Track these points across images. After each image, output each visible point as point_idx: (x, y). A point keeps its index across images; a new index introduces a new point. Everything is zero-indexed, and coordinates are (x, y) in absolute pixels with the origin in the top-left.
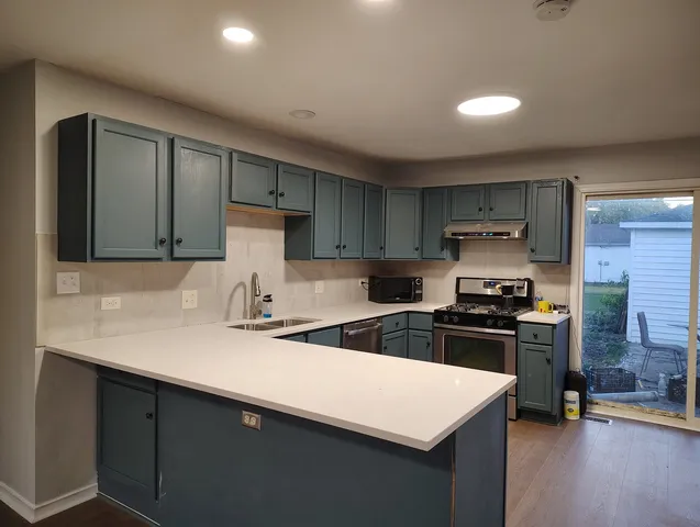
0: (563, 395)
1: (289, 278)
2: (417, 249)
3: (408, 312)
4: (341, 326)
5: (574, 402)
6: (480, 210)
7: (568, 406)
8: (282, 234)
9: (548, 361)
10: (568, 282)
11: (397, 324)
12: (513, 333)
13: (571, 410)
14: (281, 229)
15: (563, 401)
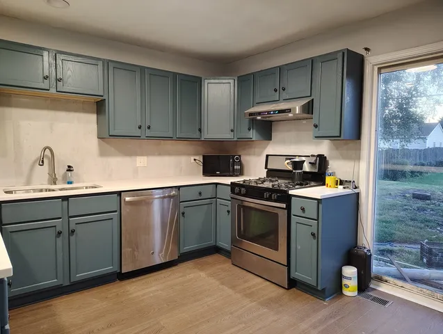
0: (340, 271)
1: (103, 153)
2: (232, 131)
3: (217, 184)
4: (119, 193)
5: (350, 279)
6: (276, 90)
7: (345, 282)
8: (94, 117)
9: (313, 235)
10: (358, 158)
11: (200, 194)
12: (284, 206)
13: (347, 286)
14: (93, 113)
15: (340, 276)
